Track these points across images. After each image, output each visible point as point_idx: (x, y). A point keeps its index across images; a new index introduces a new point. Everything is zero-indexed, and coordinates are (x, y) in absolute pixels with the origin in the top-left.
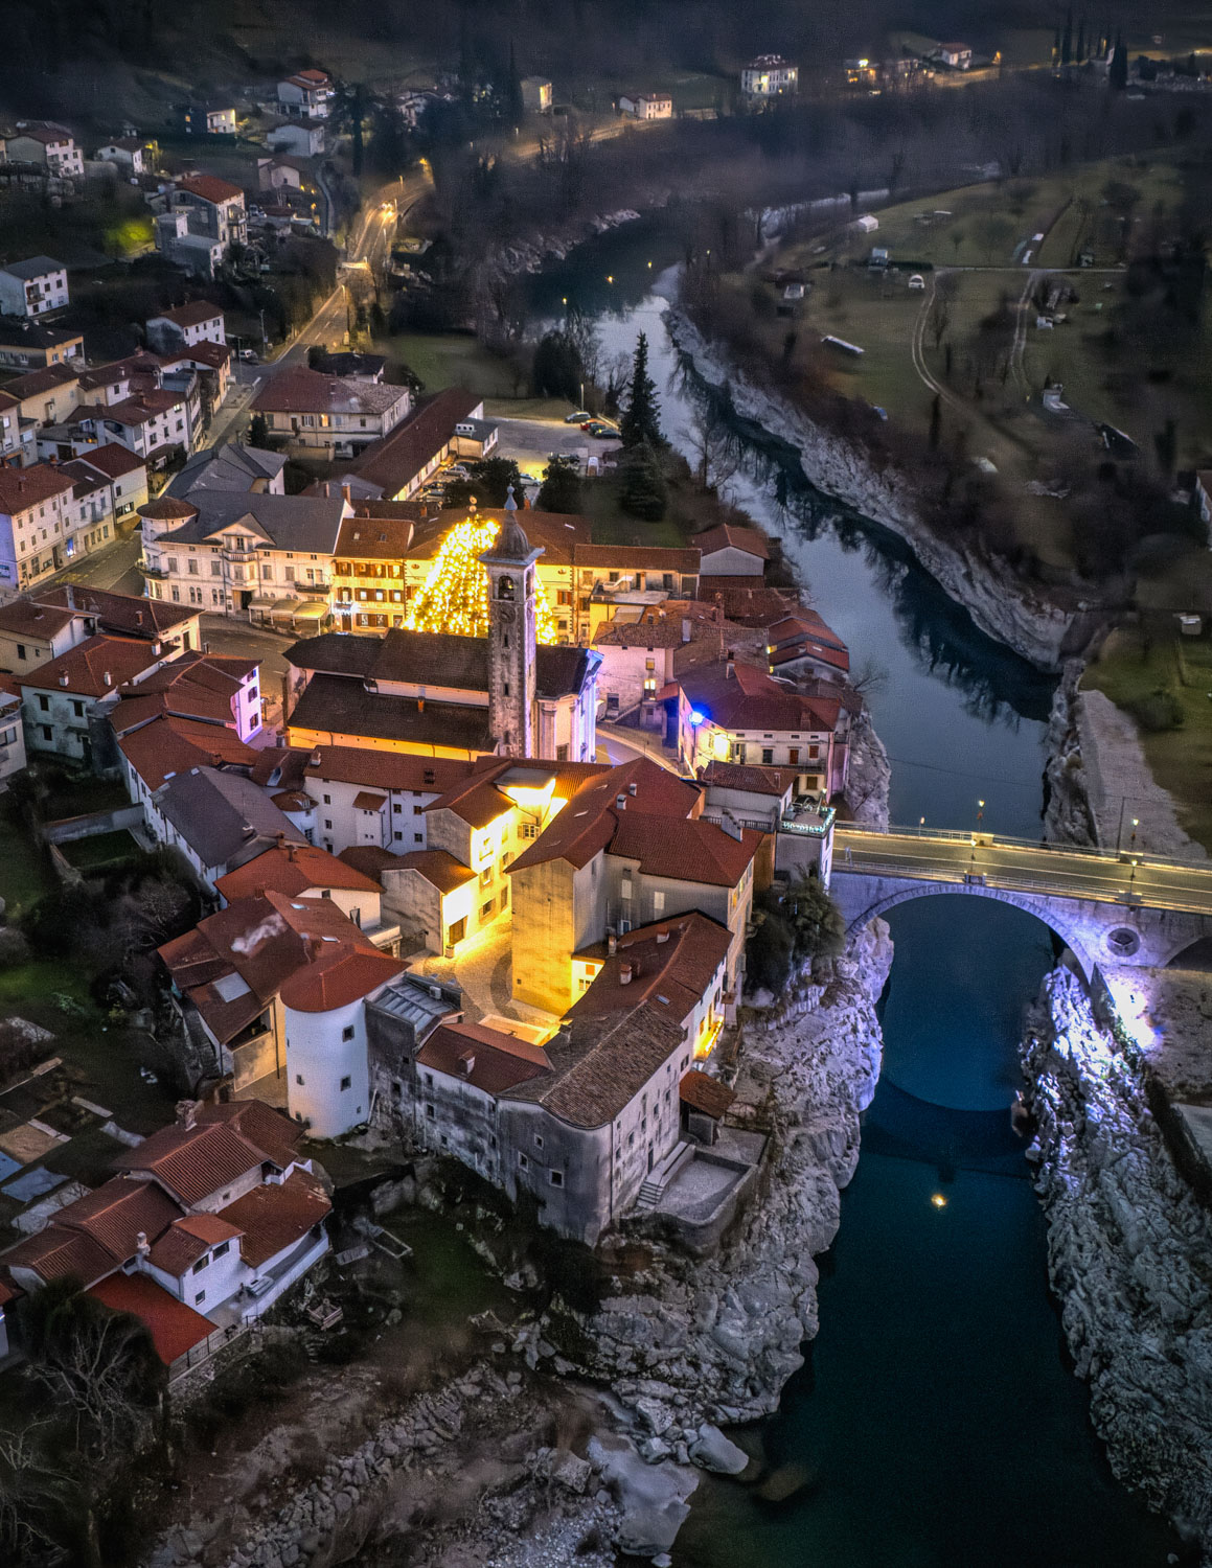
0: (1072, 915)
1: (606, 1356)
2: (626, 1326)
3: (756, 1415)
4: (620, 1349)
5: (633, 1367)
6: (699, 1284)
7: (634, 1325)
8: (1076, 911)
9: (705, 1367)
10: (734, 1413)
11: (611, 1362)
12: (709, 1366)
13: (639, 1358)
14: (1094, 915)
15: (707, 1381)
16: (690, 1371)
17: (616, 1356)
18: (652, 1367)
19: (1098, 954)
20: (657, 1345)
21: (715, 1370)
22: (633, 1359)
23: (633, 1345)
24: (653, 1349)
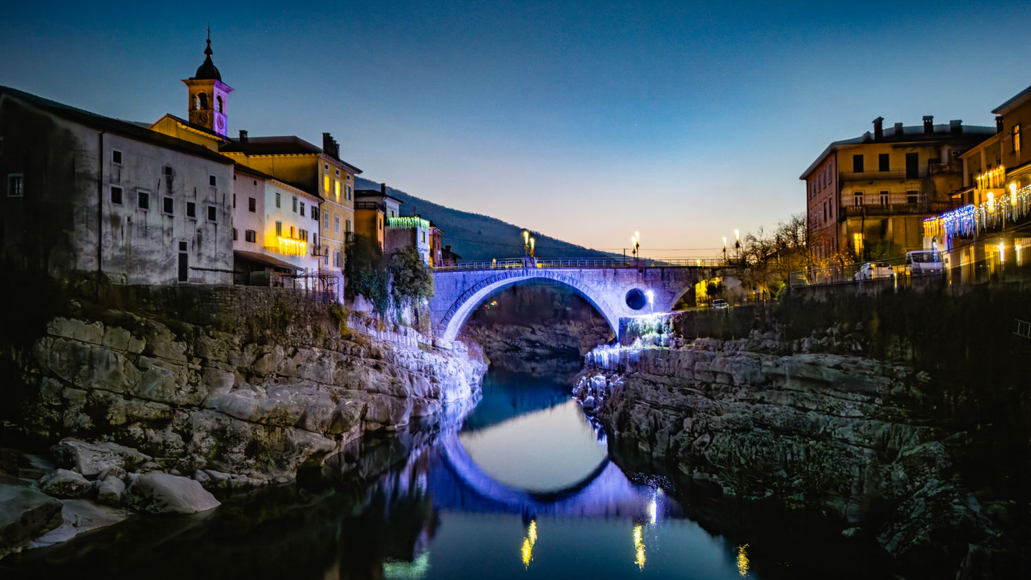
0: (599, 283)
1: (50, 407)
2: (81, 361)
3: (255, 482)
4: (68, 393)
5: (86, 421)
6: (210, 357)
7: (92, 360)
8: (602, 278)
9: (197, 437)
10: (224, 476)
11: (55, 415)
12: (204, 434)
13: (98, 410)
14: (615, 280)
15: (197, 450)
16: (173, 438)
17: (65, 404)
18: (116, 428)
19: (621, 311)
20: (128, 397)
21: (212, 441)
22: (87, 410)
23: (90, 390)
24: (122, 402)
